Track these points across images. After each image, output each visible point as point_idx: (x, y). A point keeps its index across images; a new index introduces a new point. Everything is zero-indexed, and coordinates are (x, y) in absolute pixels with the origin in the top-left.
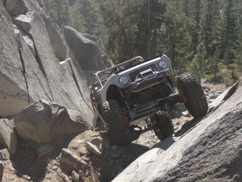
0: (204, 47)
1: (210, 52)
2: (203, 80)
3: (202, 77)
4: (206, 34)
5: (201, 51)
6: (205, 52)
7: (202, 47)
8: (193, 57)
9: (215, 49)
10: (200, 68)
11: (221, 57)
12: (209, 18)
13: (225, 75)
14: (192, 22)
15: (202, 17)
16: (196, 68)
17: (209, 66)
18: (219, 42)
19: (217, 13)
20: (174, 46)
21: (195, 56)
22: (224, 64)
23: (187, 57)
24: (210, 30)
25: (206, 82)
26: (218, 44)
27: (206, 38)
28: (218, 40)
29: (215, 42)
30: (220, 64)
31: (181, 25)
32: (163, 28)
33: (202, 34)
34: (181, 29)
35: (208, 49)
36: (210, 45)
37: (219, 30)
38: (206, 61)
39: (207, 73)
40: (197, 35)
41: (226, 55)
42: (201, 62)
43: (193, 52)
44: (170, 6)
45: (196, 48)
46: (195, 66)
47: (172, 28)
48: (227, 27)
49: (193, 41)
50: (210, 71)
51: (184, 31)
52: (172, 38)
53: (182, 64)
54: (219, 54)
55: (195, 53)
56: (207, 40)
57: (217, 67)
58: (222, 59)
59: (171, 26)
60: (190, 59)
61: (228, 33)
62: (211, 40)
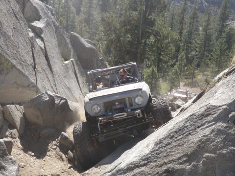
0: (185, 56)
1: (190, 61)
3: (181, 81)
4: (187, 46)
5: (182, 60)
6: (185, 60)
7: (182, 56)
8: (174, 64)
9: (194, 59)
10: (180, 74)
11: (198, 66)
12: (190, 33)
13: (200, 80)
14: (176, 36)
16: (177, 74)
17: (187, 73)
18: (197, 53)
19: (197, 30)
20: (160, 54)
21: (177, 63)
22: (200, 72)
23: (170, 64)
24: (190, 43)
25: (184, 85)
26: (197, 55)
27: (187, 50)
28: (197, 51)
29: (194, 53)
30: (196, 71)
31: (166, 38)
32: (152, 39)
33: (184, 46)
35: (187, 58)
36: (190, 56)
37: (198, 44)
38: (186, 68)
39: (186, 78)
41: (202, 64)
42: (181, 69)
43: (175, 60)
44: (159, 21)
45: (178, 57)
46: (176, 71)
47: (159, 40)
48: (205, 42)
49: (176, 51)
50: (188, 77)
51: (169, 43)
53: (166, 69)
54: (196, 63)
55: (177, 61)
57: (194, 73)
59: (159, 38)
60: (173, 66)
61: (205, 46)
62: (191, 52)
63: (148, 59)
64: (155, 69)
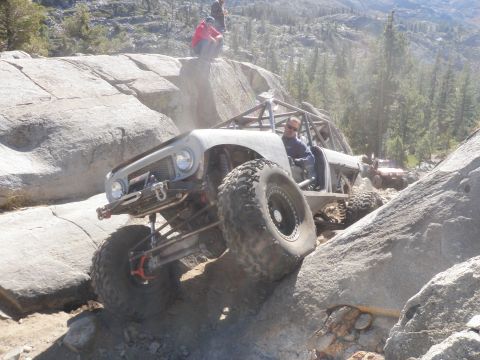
2: (433, 156)
15: (437, 94)
34: (413, 106)
40: (430, 113)
52: (404, 115)
56: (441, 118)
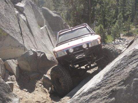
0: (122, 16)
1: (126, 18)
3: (121, 33)
4: (123, 8)
5: (120, 18)
6: (122, 19)
7: (120, 16)
8: (115, 22)
9: (128, 17)
10: (120, 28)
11: (132, 21)
13: (134, 31)
14: (114, 2)
17: (125, 27)
18: (131, 13)
20: (105, 16)
21: (117, 21)
22: (134, 25)
24: (125, 6)
25: (123, 36)
26: (130, 14)
27: (123, 11)
28: (130, 11)
29: (128, 13)
30: (131, 25)
31: (108, 4)
32: (98, 6)
33: (121, 9)
35: (124, 17)
36: (125, 15)
37: (131, 6)
38: (123, 24)
39: (124, 31)
41: (135, 20)
42: (120, 24)
43: (115, 19)
45: (117, 17)
46: (117, 27)
47: (103, 6)
48: (136, 4)
49: (115, 13)
50: (126, 29)
51: (110, 7)
53: (110, 26)
54: (130, 20)
55: (117, 19)
57: (129, 27)
58: (132, 22)
59: (102, 5)
61: (136, 7)
62: (126, 12)
63: (97, 20)
64: (102, 26)
